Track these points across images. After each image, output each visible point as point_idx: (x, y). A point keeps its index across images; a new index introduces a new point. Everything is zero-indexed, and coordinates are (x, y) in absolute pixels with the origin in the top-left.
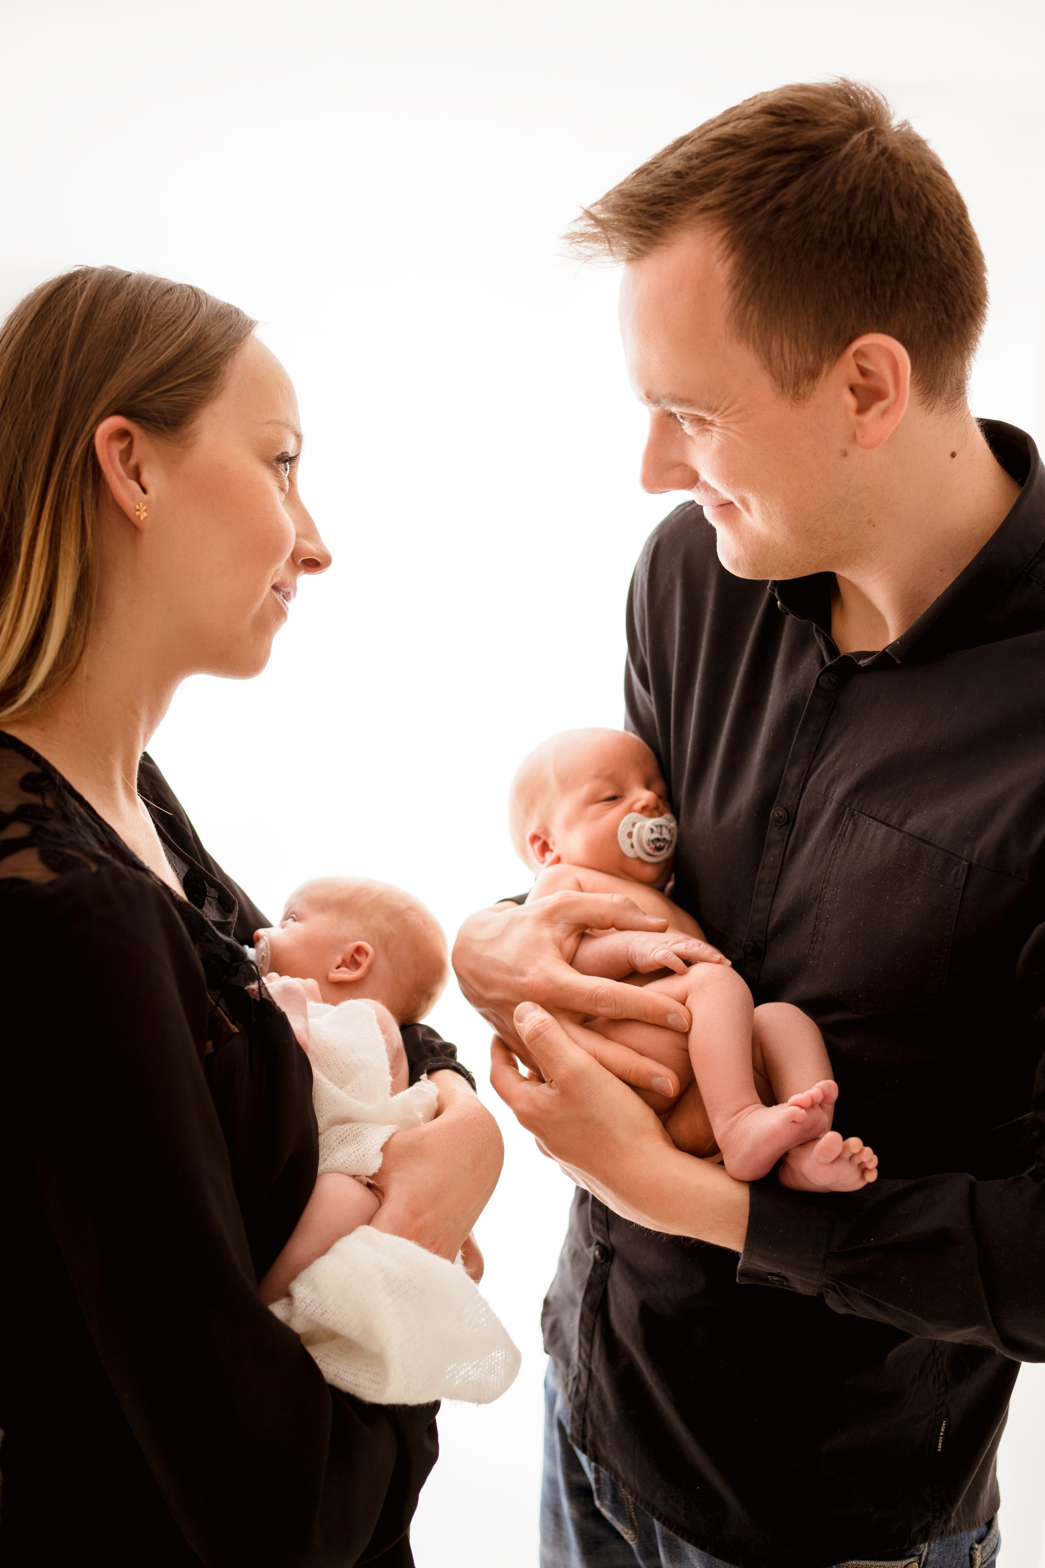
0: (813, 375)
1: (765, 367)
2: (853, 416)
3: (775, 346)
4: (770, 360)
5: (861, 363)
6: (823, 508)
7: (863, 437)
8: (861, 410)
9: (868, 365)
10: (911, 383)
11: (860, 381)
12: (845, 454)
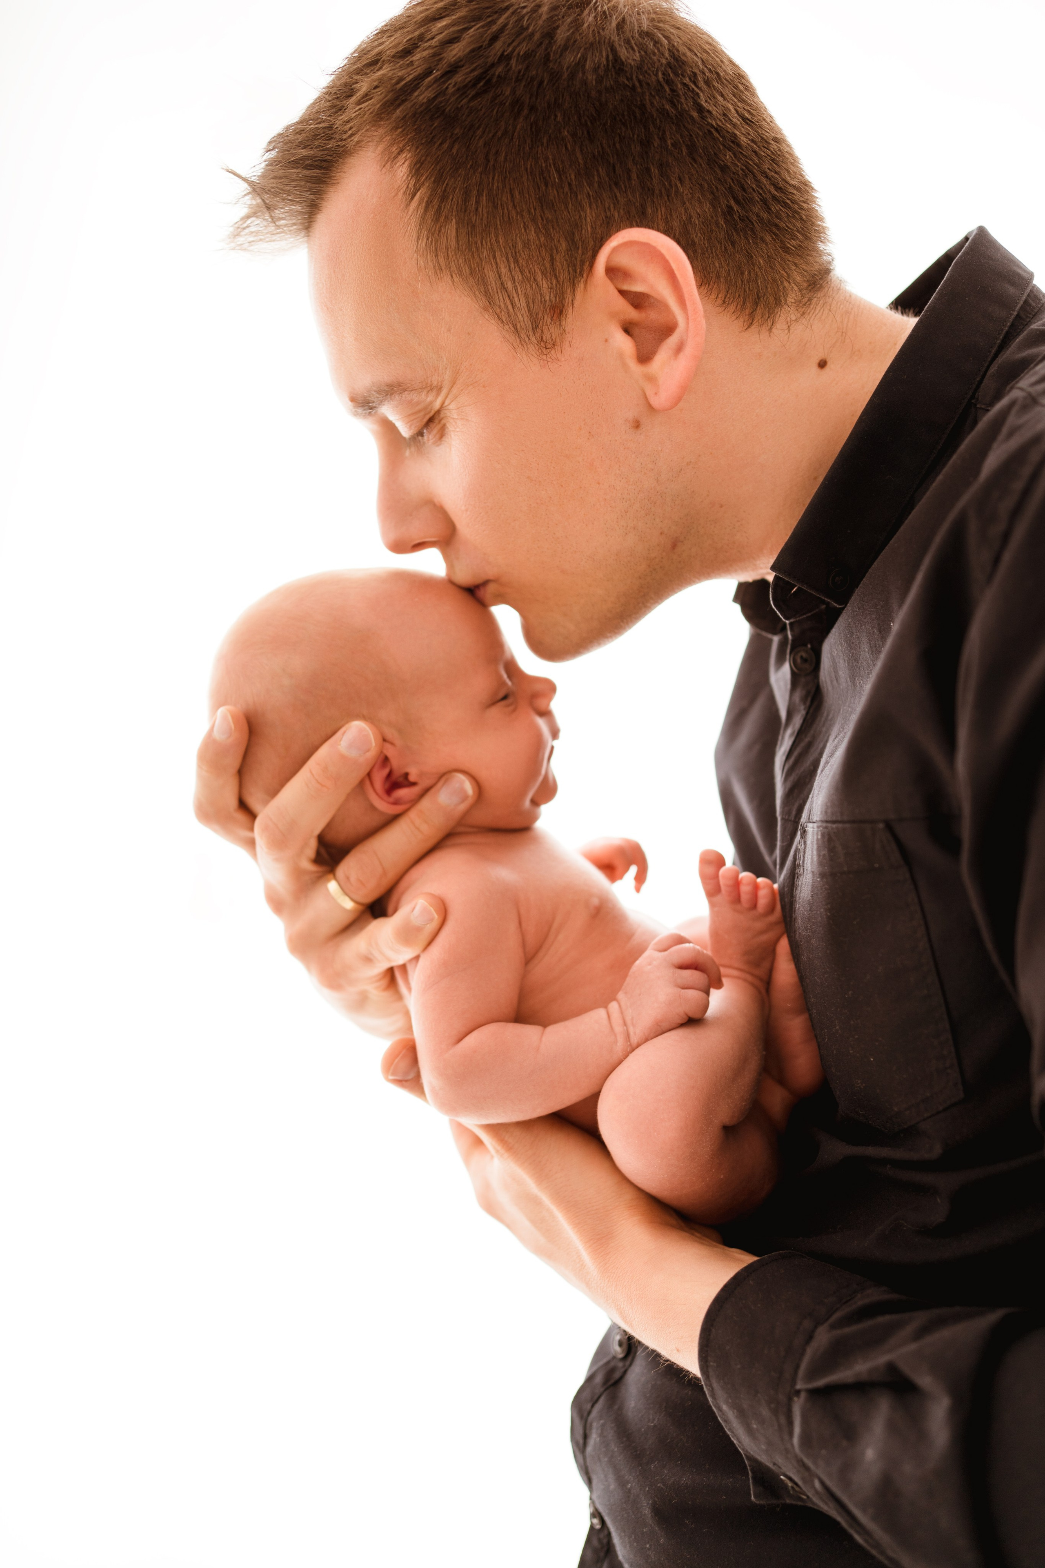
0: (558, 310)
1: (485, 309)
2: (633, 364)
3: (491, 276)
4: (487, 294)
5: (625, 287)
6: (626, 512)
7: (656, 394)
8: (644, 357)
9: (638, 288)
10: (701, 299)
11: (632, 314)
12: (637, 425)
